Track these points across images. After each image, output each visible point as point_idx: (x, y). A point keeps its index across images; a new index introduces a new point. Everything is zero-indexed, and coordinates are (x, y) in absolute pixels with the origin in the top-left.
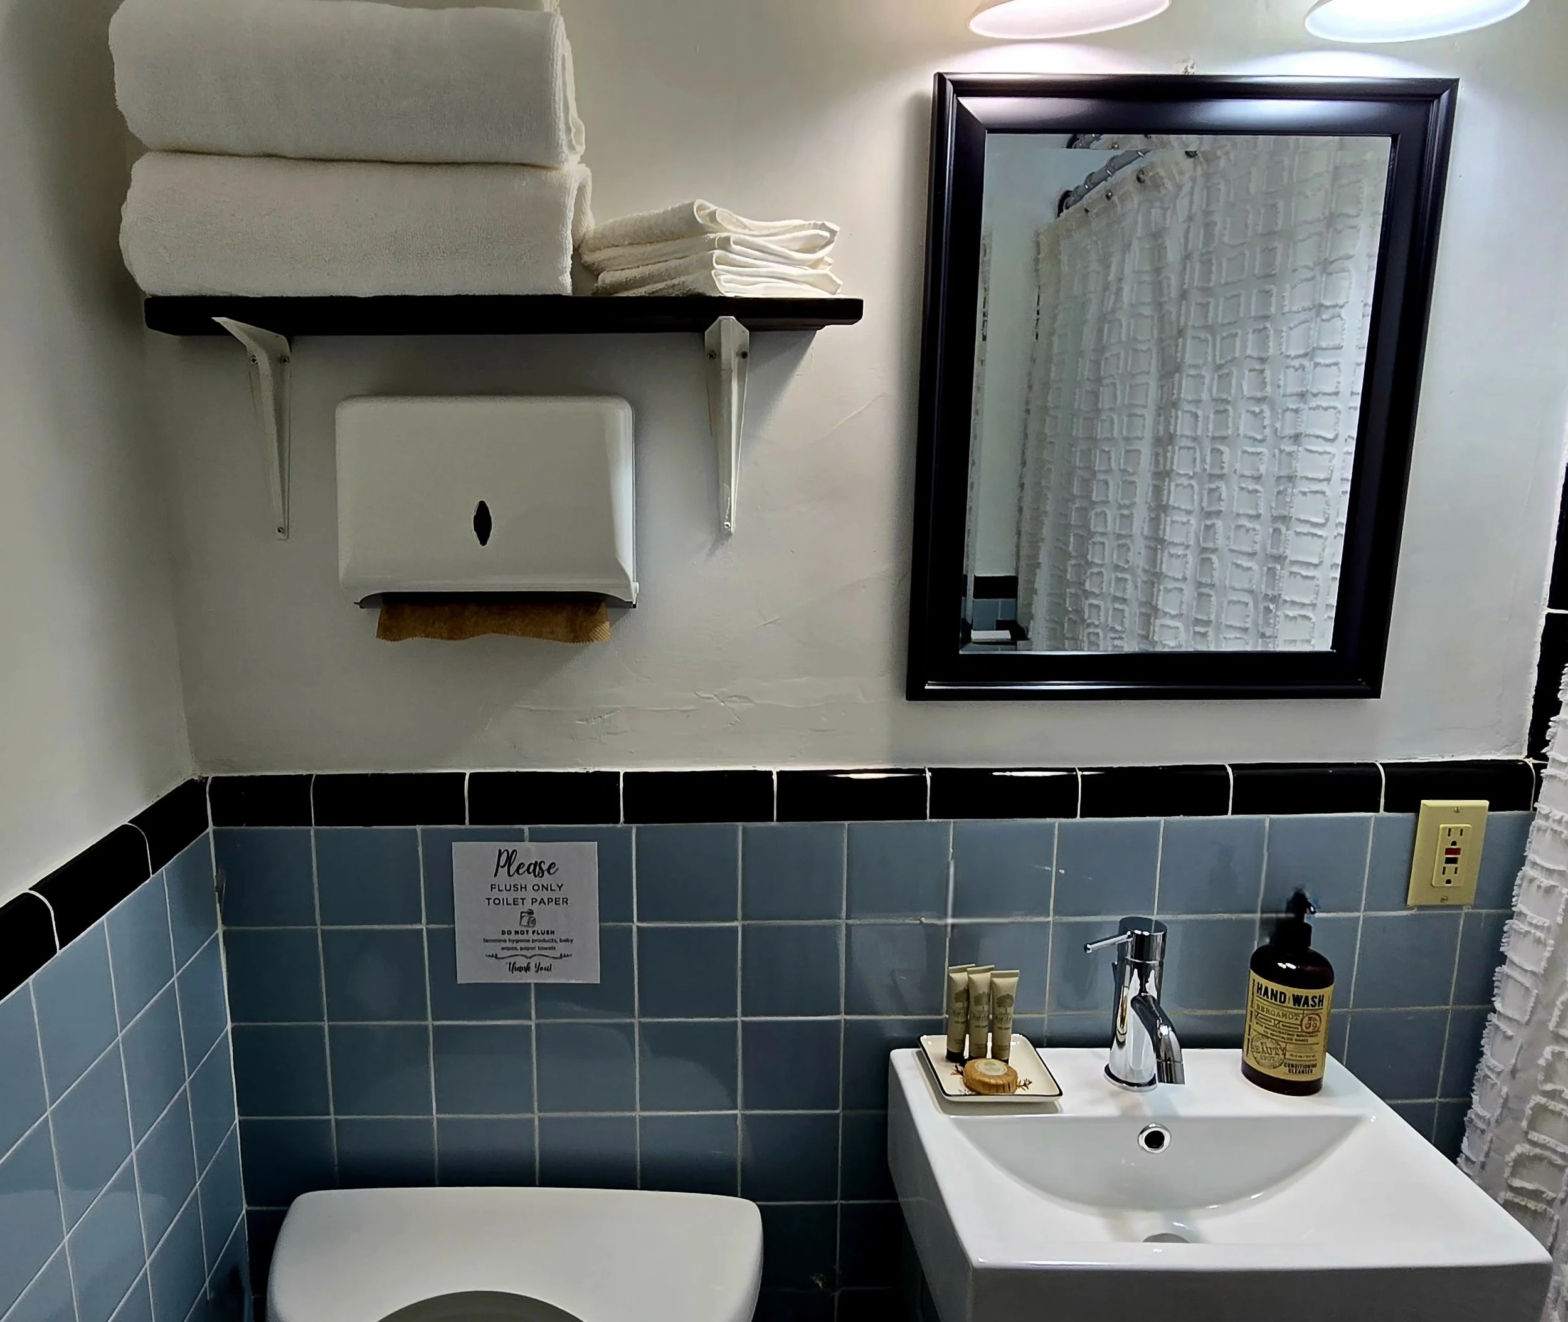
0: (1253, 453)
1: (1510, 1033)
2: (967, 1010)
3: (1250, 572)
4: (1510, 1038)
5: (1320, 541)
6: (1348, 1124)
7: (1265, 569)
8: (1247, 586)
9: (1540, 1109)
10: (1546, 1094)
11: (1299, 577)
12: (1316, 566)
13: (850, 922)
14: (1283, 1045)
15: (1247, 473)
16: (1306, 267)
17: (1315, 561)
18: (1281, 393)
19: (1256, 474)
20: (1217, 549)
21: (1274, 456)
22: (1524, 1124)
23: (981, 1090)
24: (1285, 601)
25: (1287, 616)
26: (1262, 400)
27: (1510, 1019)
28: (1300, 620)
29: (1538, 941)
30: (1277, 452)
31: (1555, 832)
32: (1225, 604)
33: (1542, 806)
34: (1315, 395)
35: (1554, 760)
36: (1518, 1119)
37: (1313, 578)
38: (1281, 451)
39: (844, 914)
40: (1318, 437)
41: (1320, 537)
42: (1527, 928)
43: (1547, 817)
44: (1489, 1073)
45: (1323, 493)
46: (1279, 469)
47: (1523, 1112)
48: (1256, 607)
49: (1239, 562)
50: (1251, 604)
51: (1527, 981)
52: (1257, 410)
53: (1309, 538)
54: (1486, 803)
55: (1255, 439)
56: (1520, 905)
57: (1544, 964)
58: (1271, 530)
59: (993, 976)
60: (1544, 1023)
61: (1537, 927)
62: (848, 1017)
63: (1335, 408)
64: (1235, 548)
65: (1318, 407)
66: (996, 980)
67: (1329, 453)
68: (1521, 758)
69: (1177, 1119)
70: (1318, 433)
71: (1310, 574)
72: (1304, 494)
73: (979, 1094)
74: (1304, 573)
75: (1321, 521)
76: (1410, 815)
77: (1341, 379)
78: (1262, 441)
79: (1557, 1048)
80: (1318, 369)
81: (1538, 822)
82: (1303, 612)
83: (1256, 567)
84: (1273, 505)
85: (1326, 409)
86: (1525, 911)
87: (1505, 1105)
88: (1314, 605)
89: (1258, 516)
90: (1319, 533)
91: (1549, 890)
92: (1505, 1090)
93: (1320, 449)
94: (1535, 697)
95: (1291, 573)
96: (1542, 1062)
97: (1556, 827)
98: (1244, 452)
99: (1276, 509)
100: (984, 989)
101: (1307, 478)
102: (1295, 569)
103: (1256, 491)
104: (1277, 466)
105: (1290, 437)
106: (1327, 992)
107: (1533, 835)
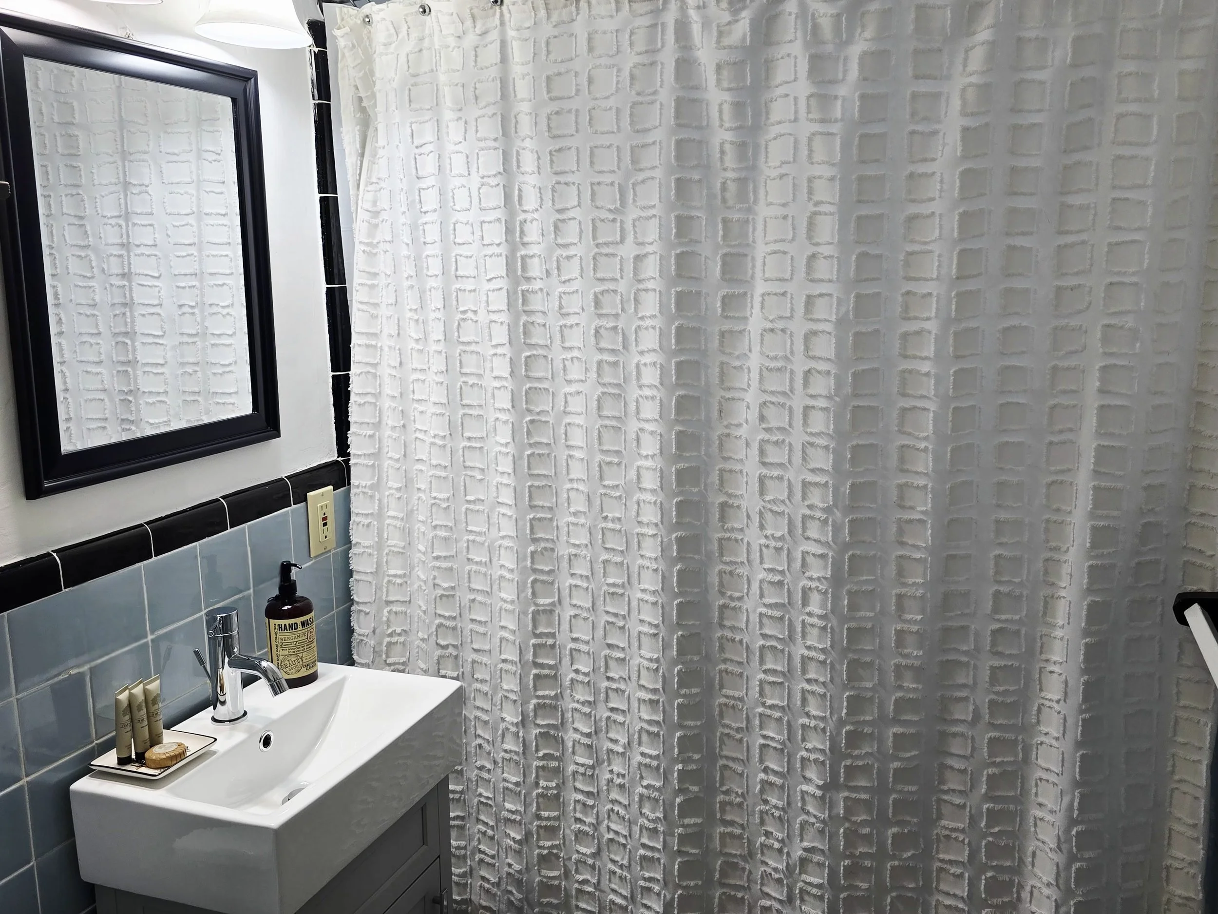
0: (85, 287)
1: (368, 611)
2: (132, 719)
3: (100, 376)
4: (368, 613)
5: (162, 347)
6: (340, 684)
7: (115, 372)
8: (100, 387)
9: (390, 644)
10: (391, 635)
11: (151, 375)
12: (162, 365)
13: (19, 696)
14: (300, 655)
15: (83, 302)
16: (107, 154)
17: (162, 362)
18: (103, 243)
19: (91, 302)
20: (65, 362)
21: (106, 288)
22: (384, 656)
23: (169, 763)
24: (144, 392)
25: (147, 403)
26: (87, 247)
27: (366, 603)
28: (158, 405)
29: (370, 555)
30: (108, 286)
31: (364, 493)
32: (82, 403)
33: (353, 481)
34: (138, 246)
35: (354, 455)
36: (381, 656)
37: (162, 374)
38: (111, 285)
39: (14, 691)
40: (146, 275)
41: (162, 344)
42: (362, 550)
43: (358, 487)
44: (362, 638)
45: (159, 314)
46: (112, 298)
47: (382, 651)
48: (112, 400)
49: (89, 370)
50: (106, 400)
51: (369, 578)
52: (83, 254)
53: (153, 346)
54: (331, 487)
55: (85, 277)
56: (354, 539)
57: (375, 566)
58: (114, 344)
59: (145, 685)
60: (381, 598)
61: (367, 547)
62: (29, 779)
63: (156, 256)
64: (83, 359)
65: (143, 254)
66: (148, 687)
67: (156, 286)
68: (335, 458)
69: (274, 722)
70: (146, 272)
71: (160, 371)
72: (143, 315)
73: (169, 767)
74: (155, 371)
75: (160, 333)
76: (303, 504)
77: (156, 236)
78: (93, 277)
79: (389, 609)
80: (136, 227)
81: (353, 491)
82: (159, 399)
83: (104, 372)
84: (112, 324)
85: (149, 256)
86: (359, 541)
87: (374, 652)
88: (166, 392)
89: (99, 334)
90: (161, 342)
91: (368, 525)
92: (372, 642)
93: (150, 284)
94: (335, 423)
95: (144, 372)
96: (385, 619)
97: (364, 490)
98: (76, 286)
99: (115, 328)
100: (141, 698)
101: (144, 305)
102: (147, 369)
103: (94, 315)
104: (109, 296)
105: (117, 275)
106: (312, 614)
107: (353, 498)
